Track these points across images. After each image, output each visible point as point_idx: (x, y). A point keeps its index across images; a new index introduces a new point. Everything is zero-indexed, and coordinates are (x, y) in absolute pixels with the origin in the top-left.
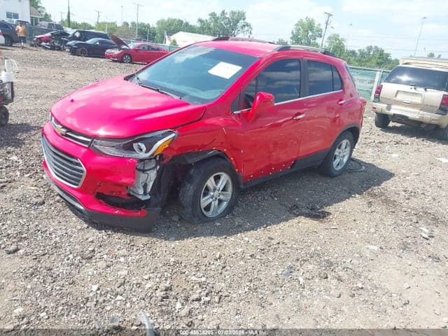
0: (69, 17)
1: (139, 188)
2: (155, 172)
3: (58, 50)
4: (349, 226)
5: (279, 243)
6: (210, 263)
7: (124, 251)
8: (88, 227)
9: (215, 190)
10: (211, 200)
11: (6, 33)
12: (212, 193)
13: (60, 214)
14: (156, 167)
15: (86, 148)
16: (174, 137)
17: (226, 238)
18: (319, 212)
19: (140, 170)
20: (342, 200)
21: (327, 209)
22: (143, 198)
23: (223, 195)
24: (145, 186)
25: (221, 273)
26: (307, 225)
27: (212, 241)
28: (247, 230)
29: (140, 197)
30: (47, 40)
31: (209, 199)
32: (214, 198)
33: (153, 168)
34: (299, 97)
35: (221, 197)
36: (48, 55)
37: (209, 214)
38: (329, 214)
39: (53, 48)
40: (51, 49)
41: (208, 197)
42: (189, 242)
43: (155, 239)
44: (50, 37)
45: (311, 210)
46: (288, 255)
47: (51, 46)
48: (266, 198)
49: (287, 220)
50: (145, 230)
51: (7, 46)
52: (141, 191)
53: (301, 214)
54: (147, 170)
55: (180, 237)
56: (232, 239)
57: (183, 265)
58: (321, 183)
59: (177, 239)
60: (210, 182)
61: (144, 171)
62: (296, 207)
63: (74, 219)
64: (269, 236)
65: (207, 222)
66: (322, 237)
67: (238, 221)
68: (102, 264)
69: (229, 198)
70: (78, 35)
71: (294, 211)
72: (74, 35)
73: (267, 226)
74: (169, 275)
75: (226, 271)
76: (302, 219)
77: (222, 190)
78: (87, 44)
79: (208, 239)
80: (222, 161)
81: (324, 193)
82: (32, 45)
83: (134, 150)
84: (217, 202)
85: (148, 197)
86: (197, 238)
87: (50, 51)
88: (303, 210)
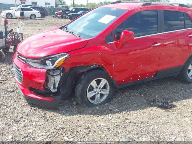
0: (74, 2)
1: (51, 85)
2: (59, 77)
3: (64, 18)
4: (186, 115)
5: (130, 122)
6: (80, 131)
7: (37, 119)
8: (27, 105)
9: (97, 88)
10: (94, 94)
11: (42, 12)
12: (95, 90)
13: (18, 97)
14: (60, 74)
15: (24, 63)
16: (66, 57)
17: (98, 116)
18: (168, 105)
19: (51, 75)
20: (188, 98)
21: (174, 103)
22: (53, 91)
23: (103, 91)
24: (54, 85)
25: (84, 137)
26: (156, 113)
27: (88, 118)
28: (114, 113)
29: (52, 90)
30: (60, 14)
31: (93, 93)
32: (97, 93)
33: (59, 75)
34: (157, 33)
35: (102, 92)
36: (58, 21)
37: (94, 102)
38: (174, 106)
39: (62, 17)
40: (61, 18)
41: (92, 92)
42: (76, 117)
43: (57, 114)
44: (62, 12)
45: (164, 103)
46: (133, 130)
47: (61, 17)
48: (136, 94)
49: (144, 109)
50: (54, 108)
51: (42, 18)
52: (52, 87)
53: (155, 106)
54: (55, 76)
55: (72, 114)
56: (102, 117)
57: (65, 130)
58: (179, 86)
59: (70, 115)
60: (93, 83)
61: (53, 76)
62: (154, 101)
63: (23, 100)
64: (126, 117)
65: (92, 106)
66: (161, 121)
67: (111, 107)
68: (22, 125)
69: (108, 93)
70: (74, 10)
71: (151, 103)
72: (72, 10)
73: (127, 112)
74: (54, 135)
75: (88, 136)
76: (155, 109)
77: (102, 88)
78: (77, 14)
79: (88, 116)
80: (100, 71)
81: (178, 93)
82: (53, 17)
83: (47, 65)
84: (99, 95)
85: (56, 90)
86: (82, 115)
87: (61, 19)
88: (158, 103)
